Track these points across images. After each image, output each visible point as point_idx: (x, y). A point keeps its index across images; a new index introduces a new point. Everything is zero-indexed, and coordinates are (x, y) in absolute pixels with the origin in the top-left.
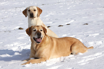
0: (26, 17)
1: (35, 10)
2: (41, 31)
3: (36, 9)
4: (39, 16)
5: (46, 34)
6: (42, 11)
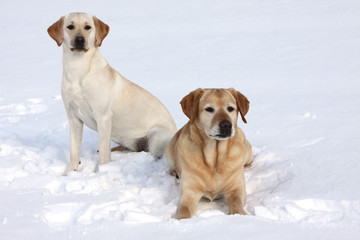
0: (59, 45)
1: (88, 28)
2: (231, 109)
3: (92, 24)
4: (100, 45)
5: (245, 117)
6: (107, 28)
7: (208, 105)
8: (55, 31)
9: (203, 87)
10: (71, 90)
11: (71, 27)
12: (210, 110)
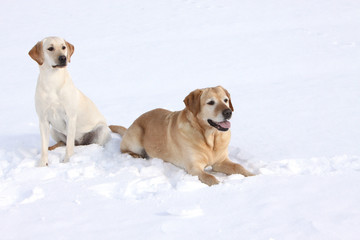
0: (40, 64)
2: (226, 100)
6: (73, 48)
7: (209, 100)
8: (36, 53)
9: (200, 88)
10: (48, 98)
11: (51, 49)
12: (212, 103)
